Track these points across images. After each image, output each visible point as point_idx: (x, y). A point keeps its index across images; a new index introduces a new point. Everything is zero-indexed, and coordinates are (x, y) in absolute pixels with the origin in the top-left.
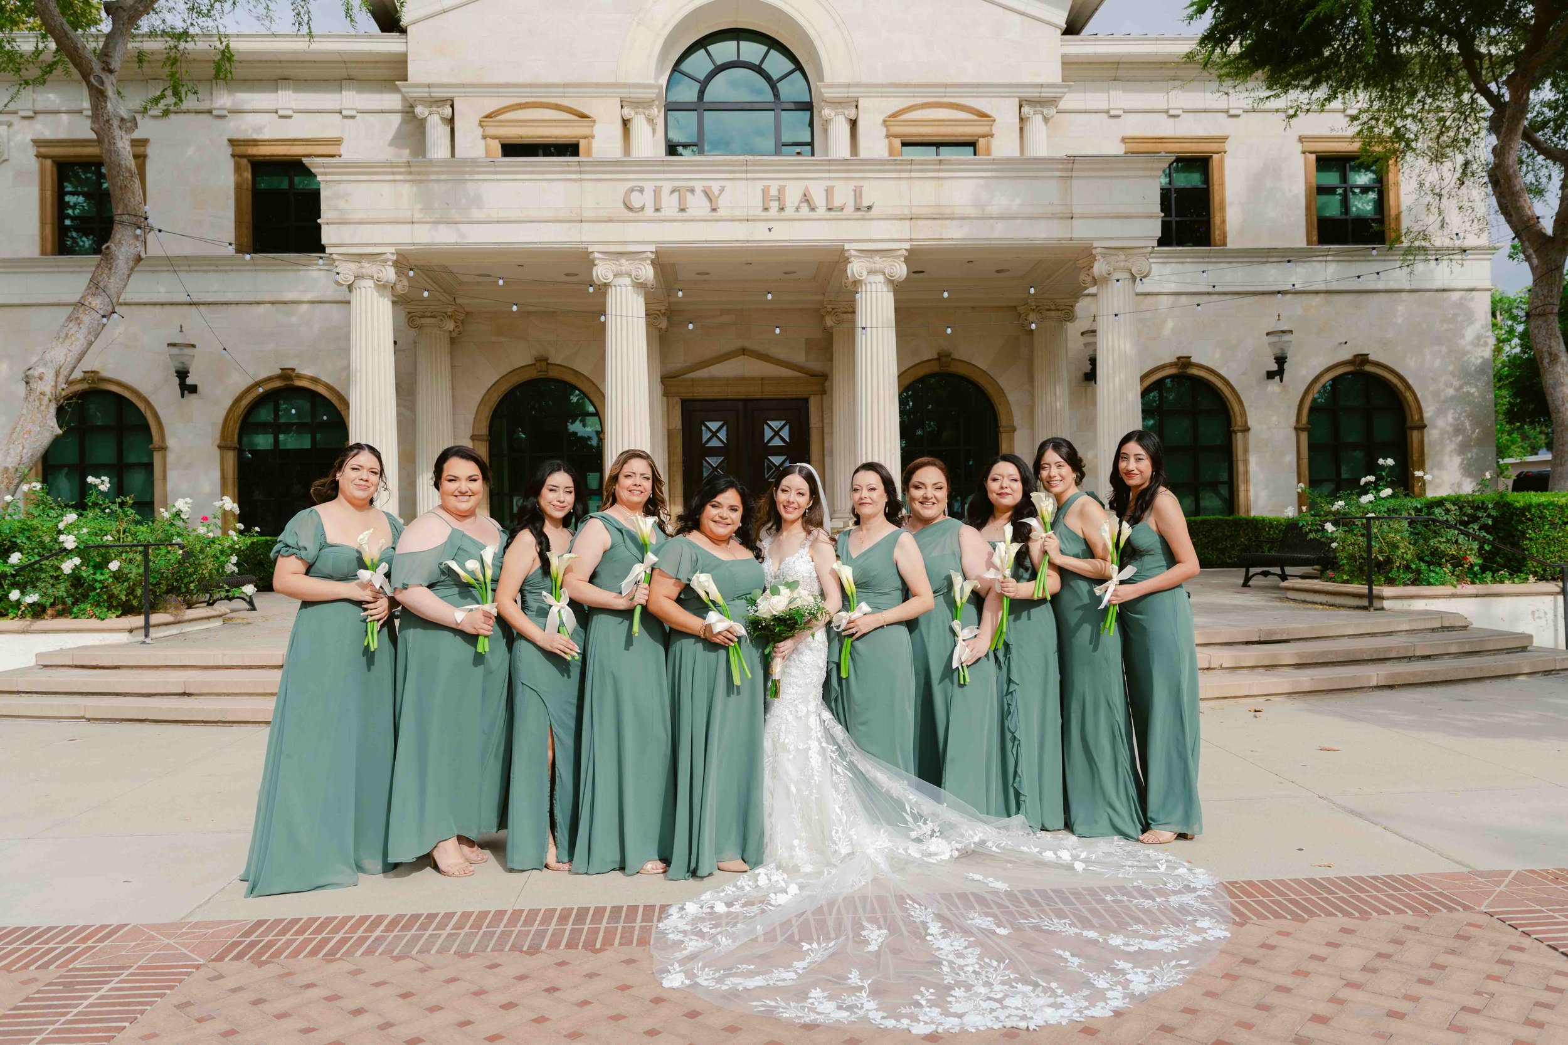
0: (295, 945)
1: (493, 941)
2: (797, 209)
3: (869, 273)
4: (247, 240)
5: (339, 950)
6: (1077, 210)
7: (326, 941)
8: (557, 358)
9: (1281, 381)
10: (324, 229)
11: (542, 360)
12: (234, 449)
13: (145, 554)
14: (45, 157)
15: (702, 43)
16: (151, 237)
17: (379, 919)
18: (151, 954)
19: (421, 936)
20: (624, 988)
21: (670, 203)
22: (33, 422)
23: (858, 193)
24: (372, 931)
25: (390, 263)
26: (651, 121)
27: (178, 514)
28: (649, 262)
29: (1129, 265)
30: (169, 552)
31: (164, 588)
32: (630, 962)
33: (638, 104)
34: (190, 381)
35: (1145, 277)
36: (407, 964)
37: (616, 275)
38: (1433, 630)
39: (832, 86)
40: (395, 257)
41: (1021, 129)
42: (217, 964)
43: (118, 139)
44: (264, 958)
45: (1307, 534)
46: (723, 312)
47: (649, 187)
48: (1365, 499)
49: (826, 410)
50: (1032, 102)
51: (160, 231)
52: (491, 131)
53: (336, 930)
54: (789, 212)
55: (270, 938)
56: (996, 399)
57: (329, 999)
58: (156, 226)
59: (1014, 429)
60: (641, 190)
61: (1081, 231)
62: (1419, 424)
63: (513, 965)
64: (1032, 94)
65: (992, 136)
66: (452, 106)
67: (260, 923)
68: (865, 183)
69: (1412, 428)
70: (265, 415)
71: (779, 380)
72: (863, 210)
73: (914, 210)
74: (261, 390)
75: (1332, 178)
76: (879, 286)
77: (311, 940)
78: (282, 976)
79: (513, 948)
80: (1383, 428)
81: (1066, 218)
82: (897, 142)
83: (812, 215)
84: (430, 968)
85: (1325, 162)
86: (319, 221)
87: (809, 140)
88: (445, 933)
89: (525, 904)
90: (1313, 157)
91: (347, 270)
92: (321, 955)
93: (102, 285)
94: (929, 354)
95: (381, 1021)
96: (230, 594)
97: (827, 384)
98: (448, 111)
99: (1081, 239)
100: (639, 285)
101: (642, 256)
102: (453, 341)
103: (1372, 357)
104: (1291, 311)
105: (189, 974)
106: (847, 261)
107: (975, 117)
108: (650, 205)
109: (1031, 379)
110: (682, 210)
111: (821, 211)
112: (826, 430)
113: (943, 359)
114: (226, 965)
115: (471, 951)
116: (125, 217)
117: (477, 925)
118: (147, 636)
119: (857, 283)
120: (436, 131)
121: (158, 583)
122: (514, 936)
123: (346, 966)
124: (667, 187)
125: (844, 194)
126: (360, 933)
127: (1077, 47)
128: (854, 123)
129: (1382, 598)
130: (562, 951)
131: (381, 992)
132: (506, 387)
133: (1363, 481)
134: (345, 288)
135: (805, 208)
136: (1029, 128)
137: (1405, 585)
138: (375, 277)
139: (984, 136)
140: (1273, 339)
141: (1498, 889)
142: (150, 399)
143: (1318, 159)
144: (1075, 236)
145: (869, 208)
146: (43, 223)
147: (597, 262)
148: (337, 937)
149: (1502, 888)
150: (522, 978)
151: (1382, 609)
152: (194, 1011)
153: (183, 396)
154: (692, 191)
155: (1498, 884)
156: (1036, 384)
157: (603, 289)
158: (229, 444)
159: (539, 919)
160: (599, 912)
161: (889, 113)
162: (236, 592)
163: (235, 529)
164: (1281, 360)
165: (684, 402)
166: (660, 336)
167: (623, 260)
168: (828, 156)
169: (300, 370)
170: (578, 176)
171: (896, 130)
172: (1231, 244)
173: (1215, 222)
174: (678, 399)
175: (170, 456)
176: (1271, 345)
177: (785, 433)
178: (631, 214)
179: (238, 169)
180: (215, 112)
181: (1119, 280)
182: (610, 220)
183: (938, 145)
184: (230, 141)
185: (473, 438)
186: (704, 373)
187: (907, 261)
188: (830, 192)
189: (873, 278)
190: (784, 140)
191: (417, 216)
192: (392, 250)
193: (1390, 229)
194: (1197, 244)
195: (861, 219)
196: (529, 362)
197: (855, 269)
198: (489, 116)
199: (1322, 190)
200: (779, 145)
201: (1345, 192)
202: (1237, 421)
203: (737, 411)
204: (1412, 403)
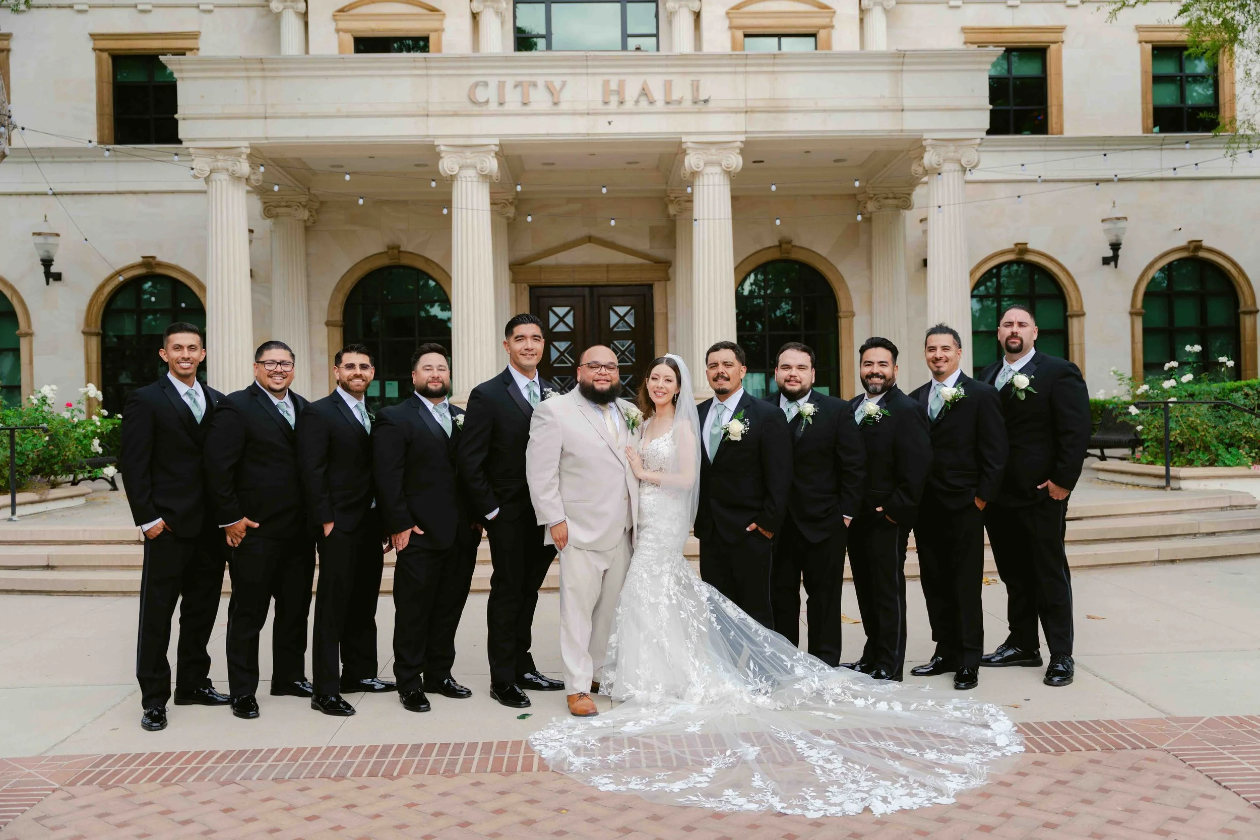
0: (137, 773)
1: (306, 771)
2: (637, 102)
3: (705, 164)
4: (109, 132)
5: (176, 776)
6: (907, 103)
7: (163, 770)
8: (408, 246)
9: (1116, 267)
10: (181, 125)
11: (394, 249)
12: (97, 334)
13: (12, 437)
16: (15, 134)
17: (212, 753)
18: (14, 780)
19: (246, 767)
20: (411, 805)
21: (513, 98)
23: (696, 87)
24: (205, 763)
25: (244, 156)
26: (499, 13)
27: (44, 400)
28: (493, 154)
29: (959, 156)
30: (34, 436)
31: (29, 468)
32: (419, 786)
34: (54, 269)
35: (974, 167)
36: (233, 788)
37: (461, 168)
38: (1222, 508)
40: (248, 151)
41: (862, 20)
42: (71, 789)
44: (110, 783)
45: (1116, 417)
46: (570, 201)
47: (493, 82)
48: (1168, 384)
49: (669, 297)
51: (23, 129)
52: (343, 25)
53: (173, 762)
54: (629, 105)
55: (116, 768)
56: (836, 285)
57: (163, 813)
58: (20, 125)
59: (853, 315)
60: (486, 84)
61: (912, 123)
62: (1252, 308)
63: (320, 788)
65: (832, 27)
66: (306, 1)
67: (109, 757)
68: (702, 78)
69: (1245, 313)
70: (126, 303)
71: (626, 267)
72: (701, 103)
73: (750, 104)
74: (121, 279)
75: (1168, 68)
76: (717, 177)
77: (151, 770)
78: (124, 797)
79: (322, 776)
80: (1217, 313)
81: (897, 110)
82: (740, 34)
83: (651, 108)
84: (251, 791)
85: (1161, 51)
86: (176, 116)
87: (654, 32)
88: (266, 765)
89: (338, 743)
90: (1149, 47)
91: (202, 164)
92: (159, 781)
94: (770, 241)
95: (205, 829)
96: (93, 475)
97: (670, 270)
98: (302, 6)
99: (911, 131)
100: (485, 177)
101: (485, 148)
102: (308, 229)
103: (1205, 244)
104: (1127, 198)
105: (46, 796)
106: (684, 152)
107: (816, 9)
108: (494, 99)
109: (870, 266)
110: (525, 104)
111: (660, 105)
112: (670, 315)
113: (784, 246)
114: (78, 789)
115: (287, 777)
117: (294, 759)
118: (13, 513)
119: (694, 174)
120: (291, 25)
121: (24, 465)
122: (324, 767)
123: (179, 789)
124: (510, 82)
125: (682, 89)
126: (193, 764)
128: (697, 15)
129: (1178, 478)
130: (364, 779)
131: (207, 808)
132: (359, 274)
133: (1167, 366)
134: (202, 180)
135: (644, 103)
136: (868, 20)
137: (1203, 465)
138: (230, 170)
139: (824, 27)
140: (1108, 225)
141: (1185, 732)
142: (17, 287)
143: (1154, 48)
144: (905, 128)
145: (706, 101)
147: (443, 155)
148: (174, 767)
149: (1188, 731)
150: (326, 798)
151: (1180, 489)
152: (50, 823)
153: (48, 283)
154: (535, 85)
155: (1187, 728)
156: (874, 270)
157: (448, 182)
158: (93, 329)
159: (348, 754)
160: (401, 748)
161: (733, 4)
162: (98, 472)
163: (98, 415)
164: (1116, 247)
165: (532, 288)
166: (509, 225)
167: (468, 153)
168: (671, 50)
169: (161, 258)
170: (423, 72)
171: (738, 22)
172: (1068, 133)
173: (1053, 110)
174: (526, 285)
175: (36, 341)
176: (1106, 231)
177: (630, 320)
178: (476, 109)
179: (99, 62)
180: (76, 7)
181: (950, 171)
182: (455, 115)
183: (780, 36)
184: (92, 35)
185: (328, 324)
186: (550, 260)
187: (742, 152)
188: (668, 86)
189: (709, 170)
190: (629, 32)
191: (270, 111)
192: (246, 144)
193: (1225, 114)
194: (1034, 132)
195: (699, 112)
196: (381, 250)
197: (692, 161)
198: (341, 10)
199: (1158, 79)
200: (625, 36)
201: (1181, 81)
202: (1073, 306)
203: (584, 297)
204: (1245, 288)
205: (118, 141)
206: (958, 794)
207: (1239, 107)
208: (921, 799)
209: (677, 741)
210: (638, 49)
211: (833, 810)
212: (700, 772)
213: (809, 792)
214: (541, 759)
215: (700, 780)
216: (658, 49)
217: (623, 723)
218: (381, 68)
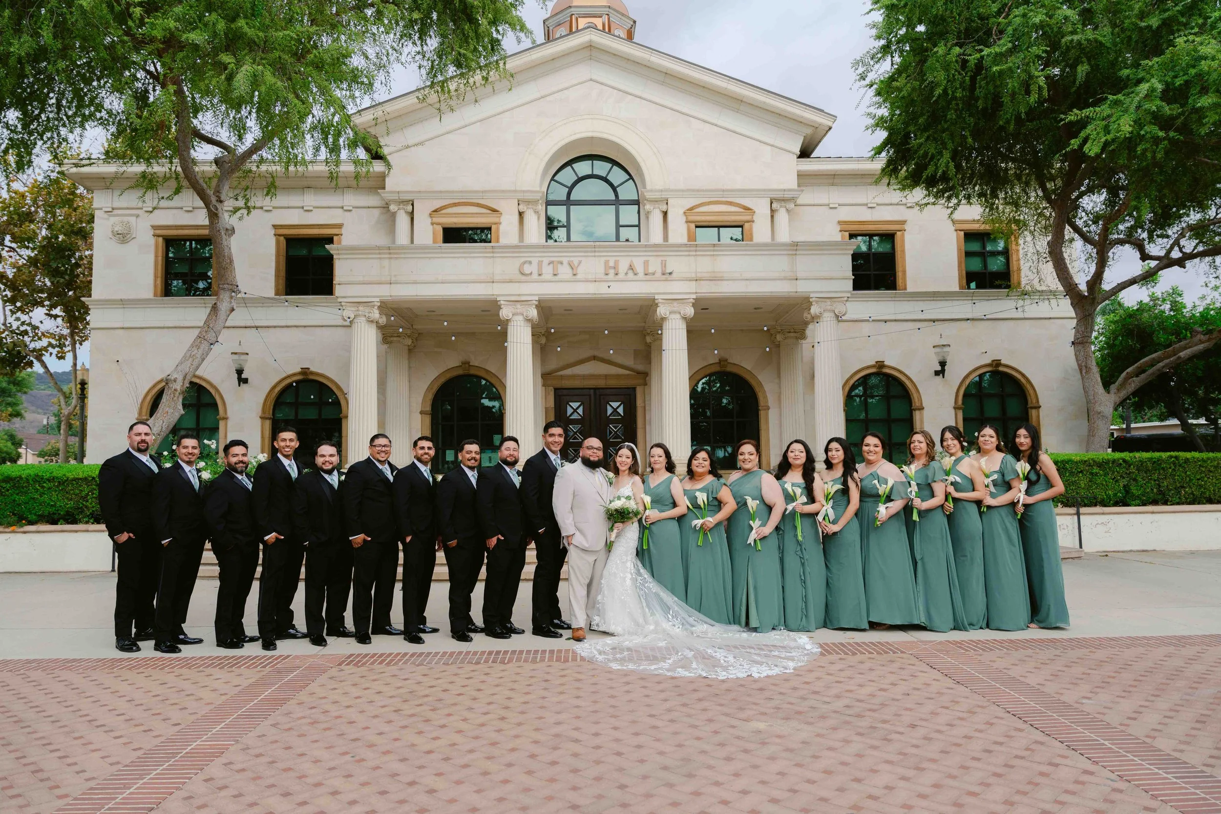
0: (371, 661)
2: (626, 274)
3: (670, 313)
4: (282, 286)
5: (392, 662)
6: (799, 275)
7: (384, 660)
8: (475, 363)
9: (944, 377)
10: (337, 288)
11: (466, 364)
12: (269, 419)
14: (159, 236)
15: (569, 163)
18: (309, 663)
19: (427, 659)
21: (547, 271)
22: (170, 407)
23: (664, 265)
24: (404, 657)
25: (376, 308)
26: (536, 212)
28: (534, 306)
29: (833, 308)
33: (528, 202)
34: (243, 376)
35: (843, 315)
36: (425, 667)
37: (514, 315)
39: (651, 191)
40: (379, 304)
41: (772, 217)
42: (340, 667)
43: (224, 240)
44: (359, 665)
46: (582, 333)
47: (535, 261)
49: (646, 396)
50: (779, 200)
51: (245, 293)
52: (435, 220)
53: (386, 657)
54: (621, 276)
55: (358, 659)
56: (757, 389)
57: (393, 676)
59: (768, 408)
60: (530, 263)
61: (802, 288)
62: (1036, 405)
64: (779, 195)
65: (753, 221)
66: (413, 205)
67: (352, 654)
68: (668, 259)
69: (1032, 408)
70: (289, 399)
71: (618, 376)
72: (667, 275)
73: (699, 275)
75: (975, 247)
76: (678, 321)
77: (377, 660)
78: (370, 670)
80: (1013, 407)
81: (793, 280)
82: (693, 226)
83: (636, 278)
84: (435, 668)
85: (970, 236)
86: (334, 283)
87: (637, 224)
90: (962, 233)
91: (350, 312)
92: (384, 664)
93: (211, 326)
94: (712, 360)
97: (648, 379)
98: (410, 208)
99: (802, 292)
100: (528, 320)
101: (529, 303)
102: (410, 351)
103: (1003, 362)
104: (949, 332)
105: (329, 669)
106: (657, 305)
107: (742, 210)
108: (535, 272)
109: (779, 377)
110: (555, 275)
111: (641, 275)
112: (647, 408)
113: (722, 363)
114: (343, 667)
116: (225, 286)
119: (663, 319)
120: (402, 220)
123: (398, 667)
124: (546, 261)
125: (655, 265)
126: (397, 658)
127: (807, 165)
128: (665, 214)
131: (415, 674)
132: (443, 380)
134: (348, 322)
135: (631, 274)
136: (776, 218)
138: (367, 316)
139: (748, 222)
140: (937, 350)
141: (924, 646)
142: (219, 388)
143: (965, 235)
144: (798, 290)
145: (670, 274)
146: (156, 277)
147: (502, 307)
149: (926, 646)
153: (239, 385)
154: (561, 263)
157: (505, 323)
158: (267, 415)
161: (688, 207)
164: (943, 364)
165: (556, 389)
166: (541, 348)
167: (518, 306)
168: (648, 240)
169: (312, 369)
170: (491, 255)
171: (691, 218)
172: (910, 289)
173: (899, 275)
174: (552, 388)
175: (230, 423)
176: (937, 354)
177: (621, 410)
178: (523, 278)
179: (278, 243)
180: (265, 208)
181: (828, 317)
182: (511, 282)
183: (719, 227)
184: (273, 226)
185: (421, 413)
186: (568, 372)
187: (694, 305)
188: (646, 263)
189: (673, 316)
190: (621, 223)
191: (393, 279)
192: (378, 299)
193: (1014, 279)
194: (888, 288)
195: (666, 280)
196: (458, 365)
197: (662, 311)
198: (435, 211)
199: (968, 254)
200: (618, 226)
201: (983, 255)
202: (916, 403)
203: (590, 395)
204: (1031, 392)
205: (288, 293)
206: (794, 669)
207: (1023, 274)
208: (776, 671)
209: (653, 649)
210: (627, 240)
211: (731, 676)
212: (665, 662)
213: (719, 670)
214: (581, 657)
215: (666, 665)
216: (640, 241)
217: (624, 642)
218: (464, 253)
